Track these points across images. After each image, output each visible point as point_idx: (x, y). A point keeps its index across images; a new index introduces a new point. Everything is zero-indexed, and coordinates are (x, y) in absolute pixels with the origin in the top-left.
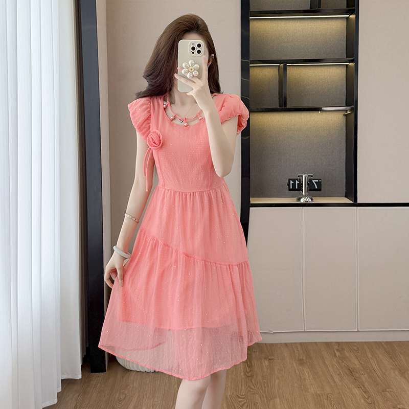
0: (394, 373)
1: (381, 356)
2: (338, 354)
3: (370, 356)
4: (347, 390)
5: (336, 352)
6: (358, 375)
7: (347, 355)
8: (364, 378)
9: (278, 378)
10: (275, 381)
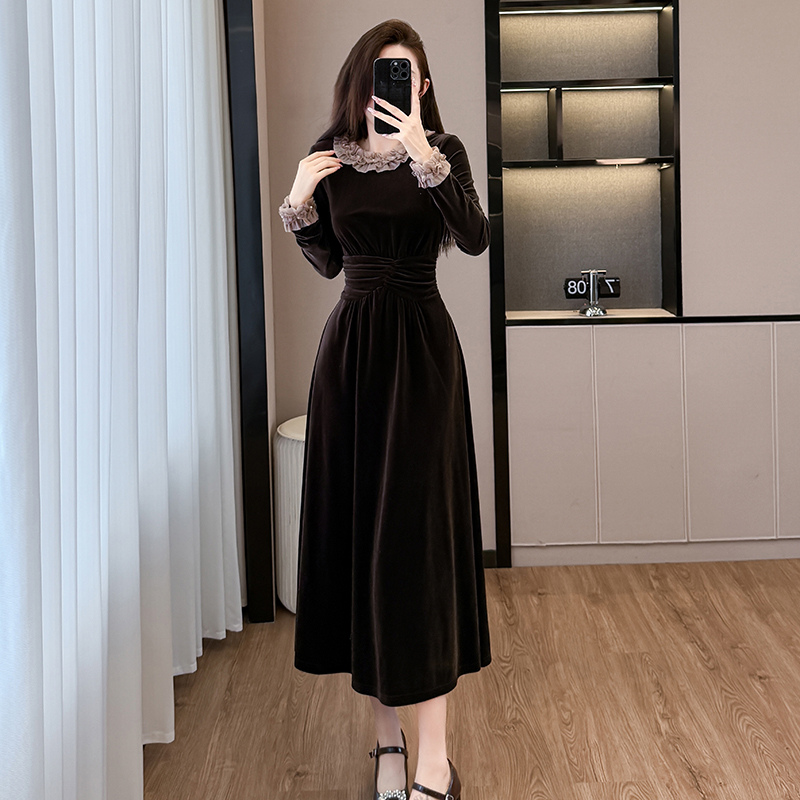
0: (750, 615)
1: (726, 586)
2: (655, 584)
3: (708, 586)
4: (673, 645)
5: (652, 581)
6: (690, 621)
7: (672, 586)
8: (701, 625)
9: (557, 627)
10: (553, 632)
